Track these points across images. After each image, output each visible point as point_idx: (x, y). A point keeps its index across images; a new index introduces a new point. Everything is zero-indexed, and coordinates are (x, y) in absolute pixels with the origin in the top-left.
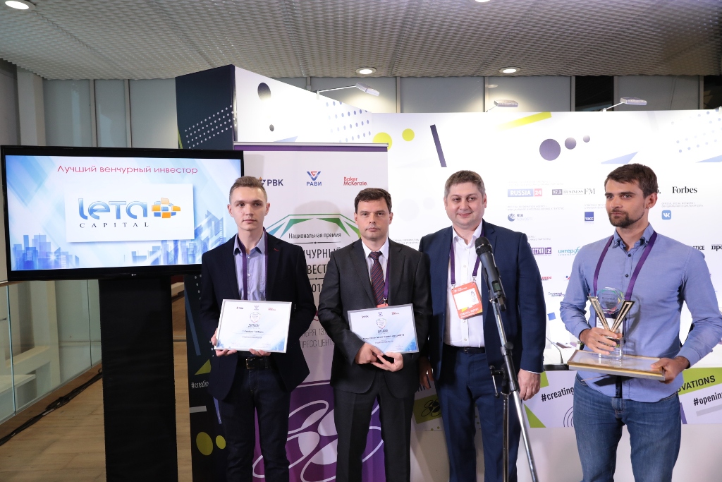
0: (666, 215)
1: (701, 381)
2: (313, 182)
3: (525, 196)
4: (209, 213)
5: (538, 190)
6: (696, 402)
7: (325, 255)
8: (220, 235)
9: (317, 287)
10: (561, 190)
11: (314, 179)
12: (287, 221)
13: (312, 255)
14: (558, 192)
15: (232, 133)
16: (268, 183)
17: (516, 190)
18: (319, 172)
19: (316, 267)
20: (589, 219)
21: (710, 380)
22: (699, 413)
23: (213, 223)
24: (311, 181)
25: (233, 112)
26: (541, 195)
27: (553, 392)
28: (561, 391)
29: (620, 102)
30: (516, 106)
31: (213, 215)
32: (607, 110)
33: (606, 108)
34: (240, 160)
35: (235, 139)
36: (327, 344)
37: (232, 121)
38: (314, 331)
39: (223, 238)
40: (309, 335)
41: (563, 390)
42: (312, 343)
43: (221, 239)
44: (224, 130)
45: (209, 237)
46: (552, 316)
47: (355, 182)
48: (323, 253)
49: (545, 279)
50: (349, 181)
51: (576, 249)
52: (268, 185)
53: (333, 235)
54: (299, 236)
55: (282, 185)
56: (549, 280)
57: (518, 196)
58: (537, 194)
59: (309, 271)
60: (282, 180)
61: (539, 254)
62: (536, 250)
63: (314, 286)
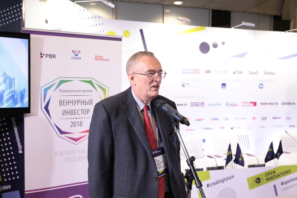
0: (261, 86)
1: (284, 173)
2: (76, 57)
3: (191, 73)
4: (5, 74)
5: (198, 70)
6: (282, 184)
7: (82, 103)
8: (13, 88)
9: (77, 123)
10: (210, 71)
11: (76, 56)
12: (58, 81)
13: (74, 103)
14: (208, 72)
15: (20, 22)
16: (46, 56)
17: (186, 70)
18: (80, 51)
19: (76, 111)
20: (224, 87)
21: (289, 172)
22: (284, 190)
23: (8, 80)
24: (74, 56)
25: (22, 8)
26: (199, 73)
27: (213, 182)
28: (217, 181)
29: (241, 24)
30: (189, 21)
31: (7, 75)
32: (234, 28)
33: (233, 26)
34: (28, 40)
35: (23, 26)
36: (82, 159)
37: (21, 14)
38: (74, 151)
39: (14, 91)
40: (71, 154)
41: (218, 181)
42: (72, 159)
43: (13, 92)
44: (16, 19)
45: (5, 90)
46: (204, 141)
47: (102, 59)
48: (81, 102)
49: (201, 120)
50: (99, 58)
51: (217, 103)
52: (46, 57)
53: (88, 91)
54: (66, 91)
55: (56, 58)
56: (203, 120)
57: (187, 73)
58: (197, 72)
59: (72, 113)
60: (55, 55)
61: (197, 106)
62: (196, 103)
63: (75, 123)
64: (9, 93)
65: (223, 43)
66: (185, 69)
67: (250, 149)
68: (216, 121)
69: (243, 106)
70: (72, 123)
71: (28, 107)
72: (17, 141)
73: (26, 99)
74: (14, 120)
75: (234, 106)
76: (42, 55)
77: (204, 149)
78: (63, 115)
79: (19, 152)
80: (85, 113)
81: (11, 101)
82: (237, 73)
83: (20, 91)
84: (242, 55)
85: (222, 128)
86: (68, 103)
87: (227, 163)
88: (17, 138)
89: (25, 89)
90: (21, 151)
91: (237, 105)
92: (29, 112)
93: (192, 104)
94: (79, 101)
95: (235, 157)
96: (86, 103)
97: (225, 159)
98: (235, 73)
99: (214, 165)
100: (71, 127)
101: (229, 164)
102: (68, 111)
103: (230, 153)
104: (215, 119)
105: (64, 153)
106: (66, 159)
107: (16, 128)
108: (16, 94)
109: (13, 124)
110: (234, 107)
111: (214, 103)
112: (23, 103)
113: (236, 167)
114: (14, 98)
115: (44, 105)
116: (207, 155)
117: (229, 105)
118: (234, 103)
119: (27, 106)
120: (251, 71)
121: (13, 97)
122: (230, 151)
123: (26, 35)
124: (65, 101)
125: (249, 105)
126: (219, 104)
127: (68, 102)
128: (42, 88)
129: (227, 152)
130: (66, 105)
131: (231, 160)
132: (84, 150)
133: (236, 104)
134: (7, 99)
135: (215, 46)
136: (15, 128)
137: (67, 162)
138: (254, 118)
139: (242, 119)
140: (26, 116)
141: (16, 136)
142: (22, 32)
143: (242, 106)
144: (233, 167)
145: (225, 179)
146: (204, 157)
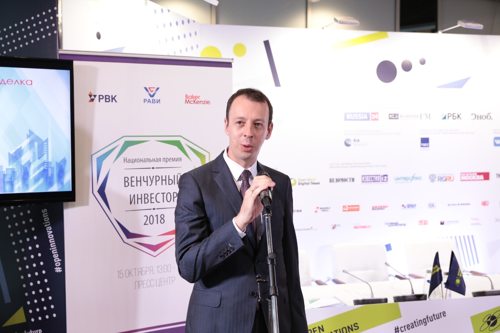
0: (498, 142)
2: (151, 99)
3: (361, 120)
4: (31, 133)
5: (375, 114)
8: (44, 158)
9: (155, 218)
10: (398, 115)
11: (152, 96)
12: (121, 143)
13: (149, 182)
14: (394, 116)
16: (100, 99)
18: (158, 89)
19: (153, 196)
20: (424, 145)
23: (36, 144)
25: (57, 16)
26: (376, 119)
27: (406, 325)
28: (413, 322)
29: (457, 25)
30: (357, 24)
31: (35, 135)
32: (443, 33)
33: (442, 30)
34: (69, 71)
35: (60, 46)
36: (166, 283)
37: (57, 25)
38: (151, 269)
39: (48, 162)
40: (146, 273)
41: (416, 321)
42: (149, 283)
43: (46, 164)
44: (46, 35)
45: (31, 161)
46: (388, 247)
47: (197, 100)
48: (162, 180)
49: (381, 208)
50: (191, 100)
51: (412, 176)
52: (99, 101)
53: (174, 160)
54: (135, 161)
55: (116, 102)
56: (386, 208)
57: (354, 120)
58: (373, 118)
59: (146, 201)
60: (116, 96)
61: (375, 181)
62: (372, 177)
63: (151, 217)
64: (39, 167)
65: (423, 62)
66: (350, 113)
67: (478, 262)
68: (411, 209)
69: (463, 180)
70: (146, 217)
71: (71, 190)
72: (52, 250)
73: (68, 177)
74: (47, 214)
75: (446, 180)
76: (93, 97)
77: (388, 262)
78: (131, 203)
79: (56, 271)
80: (169, 200)
81: (41, 181)
82: (451, 118)
83: (56, 162)
84: (460, 84)
85: (423, 223)
86: (139, 181)
87: (432, 289)
88: (51, 245)
89: (66, 158)
90: (59, 268)
91: (452, 179)
92: (73, 200)
93: (363, 178)
94: (158, 178)
95: (447, 276)
96: (170, 181)
97: (428, 281)
98: (447, 117)
99: (408, 293)
100: (145, 224)
101: (436, 289)
102: (140, 197)
103: (438, 270)
104: (410, 206)
105: (133, 272)
106: (137, 283)
107: (50, 227)
108: (51, 167)
109: (45, 221)
110: (445, 182)
111: (406, 176)
112: (62, 183)
113: (450, 295)
114: (47, 175)
115: (97, 187)
116: (395, 275)
117: (437, 179)
118: (445, 176)
119: (68, 188)
120: (477, 115)
121: (45, 174)
122: (436, 266)
123: (65, 63)
124: (133, 179)
125: (474, 178)
126: (417, 178)
127: (139, 179)
128: (93, 156)
129: (431, 269)
130: (135, 185)
131: (440, 282)
132: (169, 266)
133: (450, 178)
134: (35, 177)
135: (407, 67)
136: (48, 228)
137: (139, 288)
138: (484, 204)
139: (461, 204)
140: (67, 207)
141: (51, 242)
142: (58, 58)
143: (461, 180)
144: (444, 295)
145: (429, 319)
146: (390, 277)
